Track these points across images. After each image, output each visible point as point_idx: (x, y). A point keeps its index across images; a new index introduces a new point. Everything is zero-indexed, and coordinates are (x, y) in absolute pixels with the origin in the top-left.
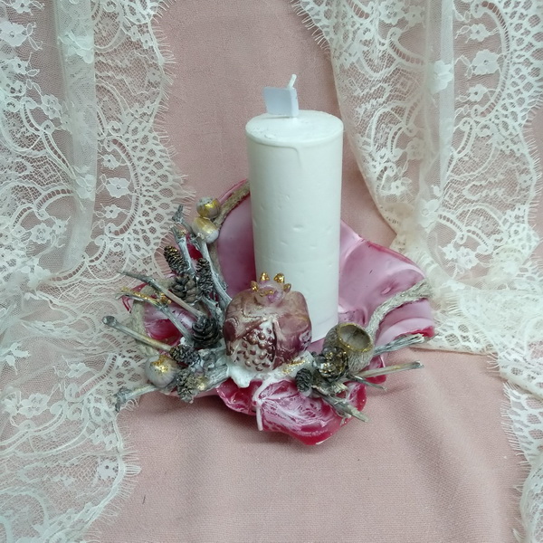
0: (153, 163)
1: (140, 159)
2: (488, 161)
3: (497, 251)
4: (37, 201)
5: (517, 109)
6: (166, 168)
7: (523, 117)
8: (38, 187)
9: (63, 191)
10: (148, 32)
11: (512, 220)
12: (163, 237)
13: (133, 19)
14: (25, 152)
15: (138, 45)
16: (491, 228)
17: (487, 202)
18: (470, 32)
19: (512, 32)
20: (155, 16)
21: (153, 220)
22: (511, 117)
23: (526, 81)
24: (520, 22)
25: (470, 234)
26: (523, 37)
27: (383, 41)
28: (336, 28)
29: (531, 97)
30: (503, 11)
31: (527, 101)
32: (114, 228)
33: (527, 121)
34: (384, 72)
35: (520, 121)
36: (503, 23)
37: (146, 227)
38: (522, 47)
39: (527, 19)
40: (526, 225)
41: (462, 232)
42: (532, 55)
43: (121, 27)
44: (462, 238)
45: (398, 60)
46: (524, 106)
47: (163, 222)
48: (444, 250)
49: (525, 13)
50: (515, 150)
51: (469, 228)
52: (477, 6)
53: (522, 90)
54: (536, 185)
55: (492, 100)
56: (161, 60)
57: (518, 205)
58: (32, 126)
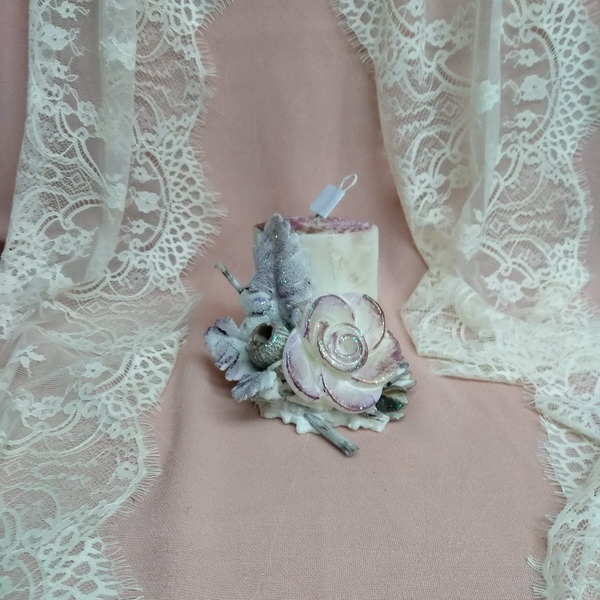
0: (185, 179)
1: (172, 173)
2: (536, 190)
3: (544, 285)
4: (64, 210)
5: (566, 138)
6: (198, 184)
7: (573, 147)
8: (66, 195)
9: (92, 202)
10: (191, 43)
11: (561, 254)
12: (190, 257)
13: (177, 30)
14: (55, 158)
15: (180, 56)
16: (538, 261)
17: (534, 234)
18: (519, 57)
19: (561, 58)
20: (199, 28)
21: (180, 238)
22: (559, 146)
23: (575, 109)
24: (569, 48)
25: (516, 267)
26: (573, 63)
27: (429, 63)
28: (381, 46)
29: (581, 126)
30: (552, 37)
31: (577, 130)
32: (140, 243)
33: (577, 151)
34: (430, 95)
35: (569, 150)
36: (552, 48)
37: (173, 246)
38: (572, 73)
39: (576, 46)
40: (576, 261)
41: (507, 263)
42: (582, 83)
43: (165, 37)
44: (507, 270)
45: (444, 83)
46: (574, 135)
47: (192, 241)
48: (487, 280)
49: (574, 39)
50: (565, 181)
51: (514, 260)
52: (526, 30)
53: (571, 118)
54: (586, 219)
55: (541, 127)
56: (202, 72)
57: (567, 240)
58: (66, 131)
